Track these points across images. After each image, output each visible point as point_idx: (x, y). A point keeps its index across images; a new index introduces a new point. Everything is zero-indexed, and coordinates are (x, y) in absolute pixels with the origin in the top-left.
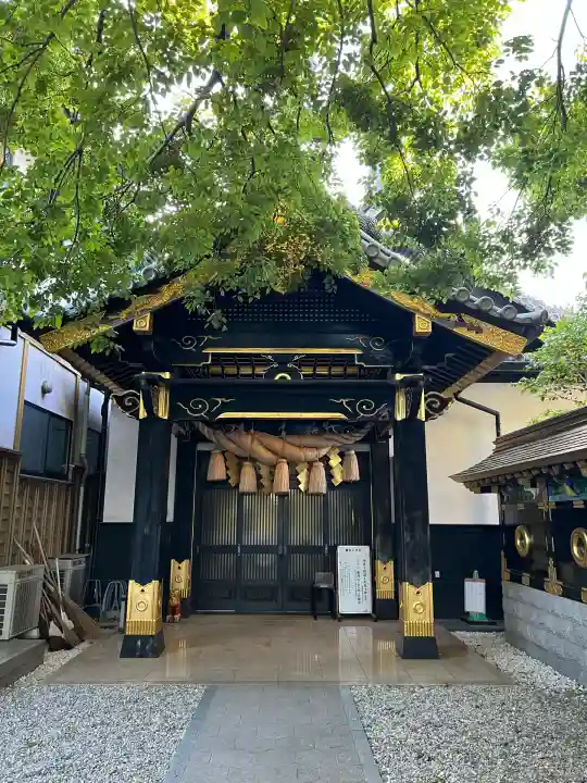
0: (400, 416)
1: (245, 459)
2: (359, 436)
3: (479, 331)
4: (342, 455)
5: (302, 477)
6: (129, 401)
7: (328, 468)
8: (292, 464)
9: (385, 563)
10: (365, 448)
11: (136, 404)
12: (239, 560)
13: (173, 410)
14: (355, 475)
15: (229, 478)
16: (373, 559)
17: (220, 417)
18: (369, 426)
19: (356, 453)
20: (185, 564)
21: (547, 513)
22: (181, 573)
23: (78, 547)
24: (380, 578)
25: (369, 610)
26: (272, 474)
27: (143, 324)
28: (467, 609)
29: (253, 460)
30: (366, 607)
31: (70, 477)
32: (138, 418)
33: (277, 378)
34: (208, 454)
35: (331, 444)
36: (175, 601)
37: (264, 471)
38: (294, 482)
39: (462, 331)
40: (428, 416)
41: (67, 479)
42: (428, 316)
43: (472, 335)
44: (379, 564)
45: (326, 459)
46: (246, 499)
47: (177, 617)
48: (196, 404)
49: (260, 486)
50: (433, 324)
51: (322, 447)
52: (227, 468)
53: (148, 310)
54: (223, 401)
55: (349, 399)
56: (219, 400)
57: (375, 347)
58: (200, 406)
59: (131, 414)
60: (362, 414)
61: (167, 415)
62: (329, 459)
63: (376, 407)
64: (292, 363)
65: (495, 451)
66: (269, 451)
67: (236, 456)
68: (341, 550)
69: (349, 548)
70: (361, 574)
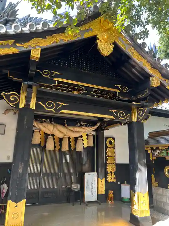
1: (49, 135)
2: (94, 128)
6: (13, 98)
9: (102, 180)
11: (16, 100)
12: (41, 180)
14: (92, 144)
16: (98, 177)
19: (93, 135)
24: (100, 186)
25: (96, 199)
28: (123, 196)
29: (53, 135)
34: (33, 132)
35: (84, 130)
44: (100, 180)
45: (81, 137)
48: (49, 104)
52: (40, 139)
53: (40, 46)
54: (62, 104)
55: (115, 111)
56: (60, 103)
57: (124, 90)
58: (51, 105)
59: (14, 105)
60: (120, 118)
61: (35, 108)
62: (83, 137)
63: (126, 115)
64: (93, 91)
65: (149, 137)
66: (61, 132)
67: (45, 133)
68: (86, 174)
69: (89, 173)
70: (94, 184)
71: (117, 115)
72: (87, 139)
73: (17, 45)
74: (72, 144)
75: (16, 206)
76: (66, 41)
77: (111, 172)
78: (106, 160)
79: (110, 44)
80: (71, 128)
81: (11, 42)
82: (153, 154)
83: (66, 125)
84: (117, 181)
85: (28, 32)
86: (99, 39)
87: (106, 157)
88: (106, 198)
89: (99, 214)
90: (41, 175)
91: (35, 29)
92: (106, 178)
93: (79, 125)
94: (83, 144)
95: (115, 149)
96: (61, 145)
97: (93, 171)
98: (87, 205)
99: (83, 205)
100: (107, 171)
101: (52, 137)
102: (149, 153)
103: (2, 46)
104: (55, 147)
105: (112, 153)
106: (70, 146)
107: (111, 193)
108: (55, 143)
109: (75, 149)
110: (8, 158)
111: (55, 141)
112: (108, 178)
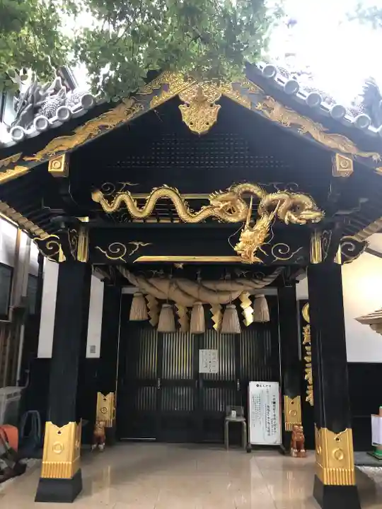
0: (316, 259)
1: (164, 301)
2: (268, 281)
4: (252, 298)
5: (216, 318)
7: (240, 311)
8: (207, 307)
9: (293, 398)
10: (274, 292)
11: (56, 248)
12: (159, 393)
13: (92, 252)
14: (266, 317)
15: (150, 318)
16: (282, 393)
17: (138, 260)
19: (266, 297)
20: (110, 396)
22: (106, 405)
23: (18, 378)
24: (288, 412)
26: (189, 315)
27: (58, 166)
29: (172, 302)
30: (275, 439)
31: (10, 316)
32: (57, 261)
34: (131, 297)
35: (242, 288)
36: (100, 431)
37: (181, 312)
38: (209, 323)
40: (344, 260)
41: (7, 319)
44: (287, 399)
45: (238, 302)
46: (165, 338)
47: (102, 446)
48: (114, 248)
49: (177, 326)
50: (355, 163)
51: (234, 291)
52: (148, 310)
53: (63, 151)
54: (140, 245)
56: (136, 244)
58: (118, 250)
60: (277, 258)
61: (86, 259)
62: (241, 302)
63: (291, 250)
66: (186, 294)
67: (156, 299)
68: (252, 385)
69: (258, 383)
70: (271, 408)
71: (269, 252)
72: (252, 306)
73: (27, 159)
76: (111, 127)
79: (212, 106)
80: (210, 285)
81: (16, 157)
85: (37, 133)
86: (183, 103)
90: (159, 382)
91: (46, 126)
92: (303, 395)
93: (228, 276)
98: (249, 451)
100: (305, 378)
101: (170, 305)
103: (3, 169)
110: (92, 350)
111: (177, 312)
112: (307, 395)
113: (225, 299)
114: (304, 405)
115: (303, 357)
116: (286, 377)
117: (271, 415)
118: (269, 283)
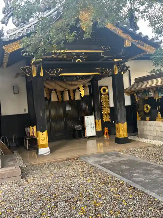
1: (52, 90)
3: (143, 46)
6: (27, 70)
11: (30, 71)
12: (51, 124)
14: (88, 93)
15: (47, 96)
16: (95, 119)
17: (60, 75)
18: (92, 77)
19: (88, 86)
21: (158, 100)
24: (97, 125)
25: (95, 135)
30: (94, 134)
33: (77, 61)
39: (139, 46)
42: (130, 40)
43: (141, 47)
44: (97, 121)
48: (51, 71)
50: (131, 43)
55: (100, 68)
56: (59, 69)
57: (107, 50)
58: (53, 71)
59: (29, 75)
60: (104, 73)
61: (43, 75)
62: (80, 88)
63: (108, 70)
64: (81, 55)
65: (135, 83)
66: (61, 87)
68: (86, 117)
69: (88, 116)
70: (92, 124)
71: (102, 71)
72: (84, 89)
74: (72, 95)
75: (43, 134)
77: (106, 114)
78: (102, 105)
80: (70, 83)
82: (138, 96)
83: (65, 80)
84: (112, 121)
87: (101, 103)
88: (103, 134)
89: (98, 144)
90: (51, 120)
92: (102, 119)
93: (76, 79)
94: (81, 94)
95: (108, 95)
96: (62, 97)
97: (91, 115)
99: (85, 139)
100: (102, 113)
101: (55, 91)
102: (135, 96)
104: (58, 99)
105: (106, 99)
106: (70, 97)
107: (106, 130)
108: (57, 96)
109: (74, 98)
110: (25, 110)
111: (58, 94)
112: (103, 119)
113: (75, 87)
114: (102, 122)
115: (101, 106)
116: (96, 113)
117: (92, 127)
118: (89, 81)
